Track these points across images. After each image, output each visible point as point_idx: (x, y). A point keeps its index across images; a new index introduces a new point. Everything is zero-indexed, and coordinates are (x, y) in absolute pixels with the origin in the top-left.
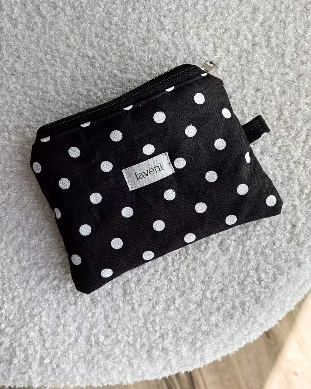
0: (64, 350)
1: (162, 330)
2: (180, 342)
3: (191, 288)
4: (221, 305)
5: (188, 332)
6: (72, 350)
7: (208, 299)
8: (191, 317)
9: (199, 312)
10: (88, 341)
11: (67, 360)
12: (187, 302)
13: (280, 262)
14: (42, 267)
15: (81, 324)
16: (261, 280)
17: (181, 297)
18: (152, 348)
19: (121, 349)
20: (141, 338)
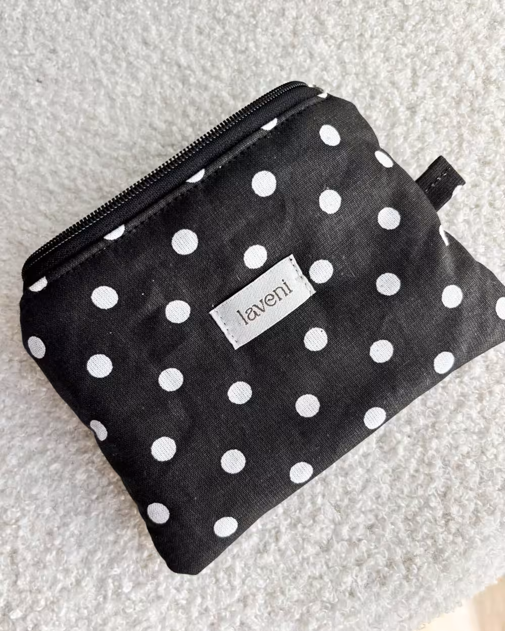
0: (52, 599)
1: (245, 587)
2: (277, 615)
3: (313, 516)
4: (365, 555)
5: (296, 598)
6: (68, 600)
7: (343, 540)
8: (304, 569)
9: (321, 561)
10: (102, 587)
11: (55, 618)
12: (301, 542)
13: (491, 489)
14: (35, 434)
15: (92, 552)
16: (449, 518)
17: (291, 530)
18: (221, 619)
19: (161, 613)
20: (203, 598)
